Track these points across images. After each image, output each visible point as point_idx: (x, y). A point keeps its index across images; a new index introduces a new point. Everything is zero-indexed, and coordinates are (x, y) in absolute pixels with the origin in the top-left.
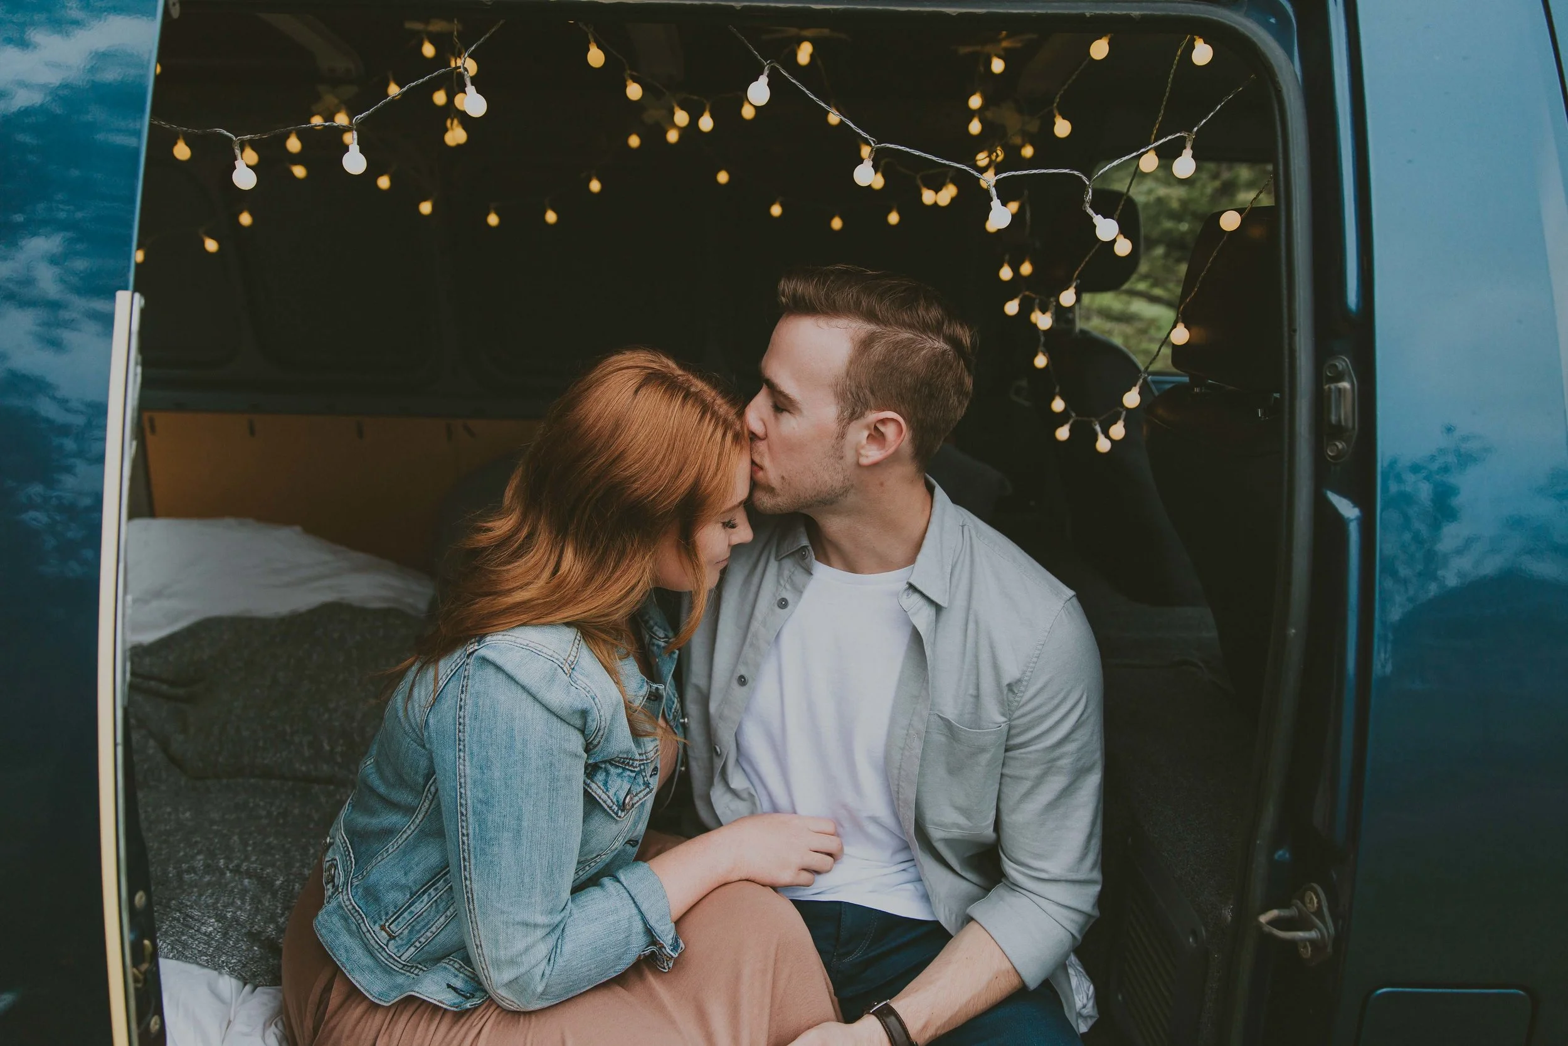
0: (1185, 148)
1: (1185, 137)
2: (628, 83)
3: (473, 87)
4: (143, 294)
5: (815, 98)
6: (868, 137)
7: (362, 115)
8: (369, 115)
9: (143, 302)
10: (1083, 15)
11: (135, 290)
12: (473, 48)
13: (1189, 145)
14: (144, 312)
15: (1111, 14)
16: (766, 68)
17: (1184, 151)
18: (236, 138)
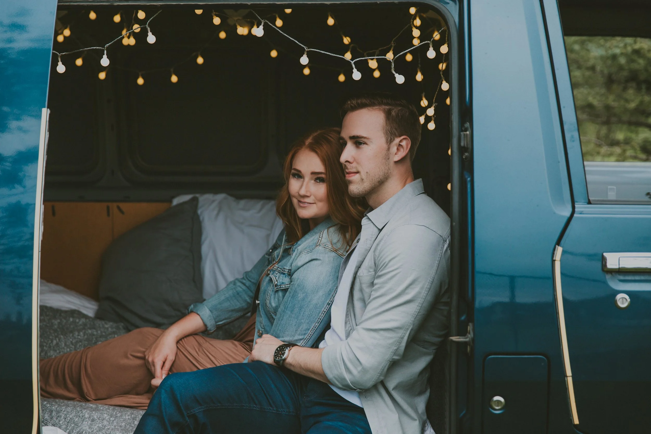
0: (430, 47)
1: (429, 43)
2: (214, 17)
3: (151, 33)
4: (50, 109)
5: (282, 33)
6: (304, 46)
7: (109, 44)
8: (111, 44)
9: (50, 111)
10: (376, 3)
11: (48, 108)
12: (151, 19)
13: (431, 46)
14: (50, 115)
15: (387, 2)
16: (263, 22)
17: (430, 48)
18: (59, 54)
